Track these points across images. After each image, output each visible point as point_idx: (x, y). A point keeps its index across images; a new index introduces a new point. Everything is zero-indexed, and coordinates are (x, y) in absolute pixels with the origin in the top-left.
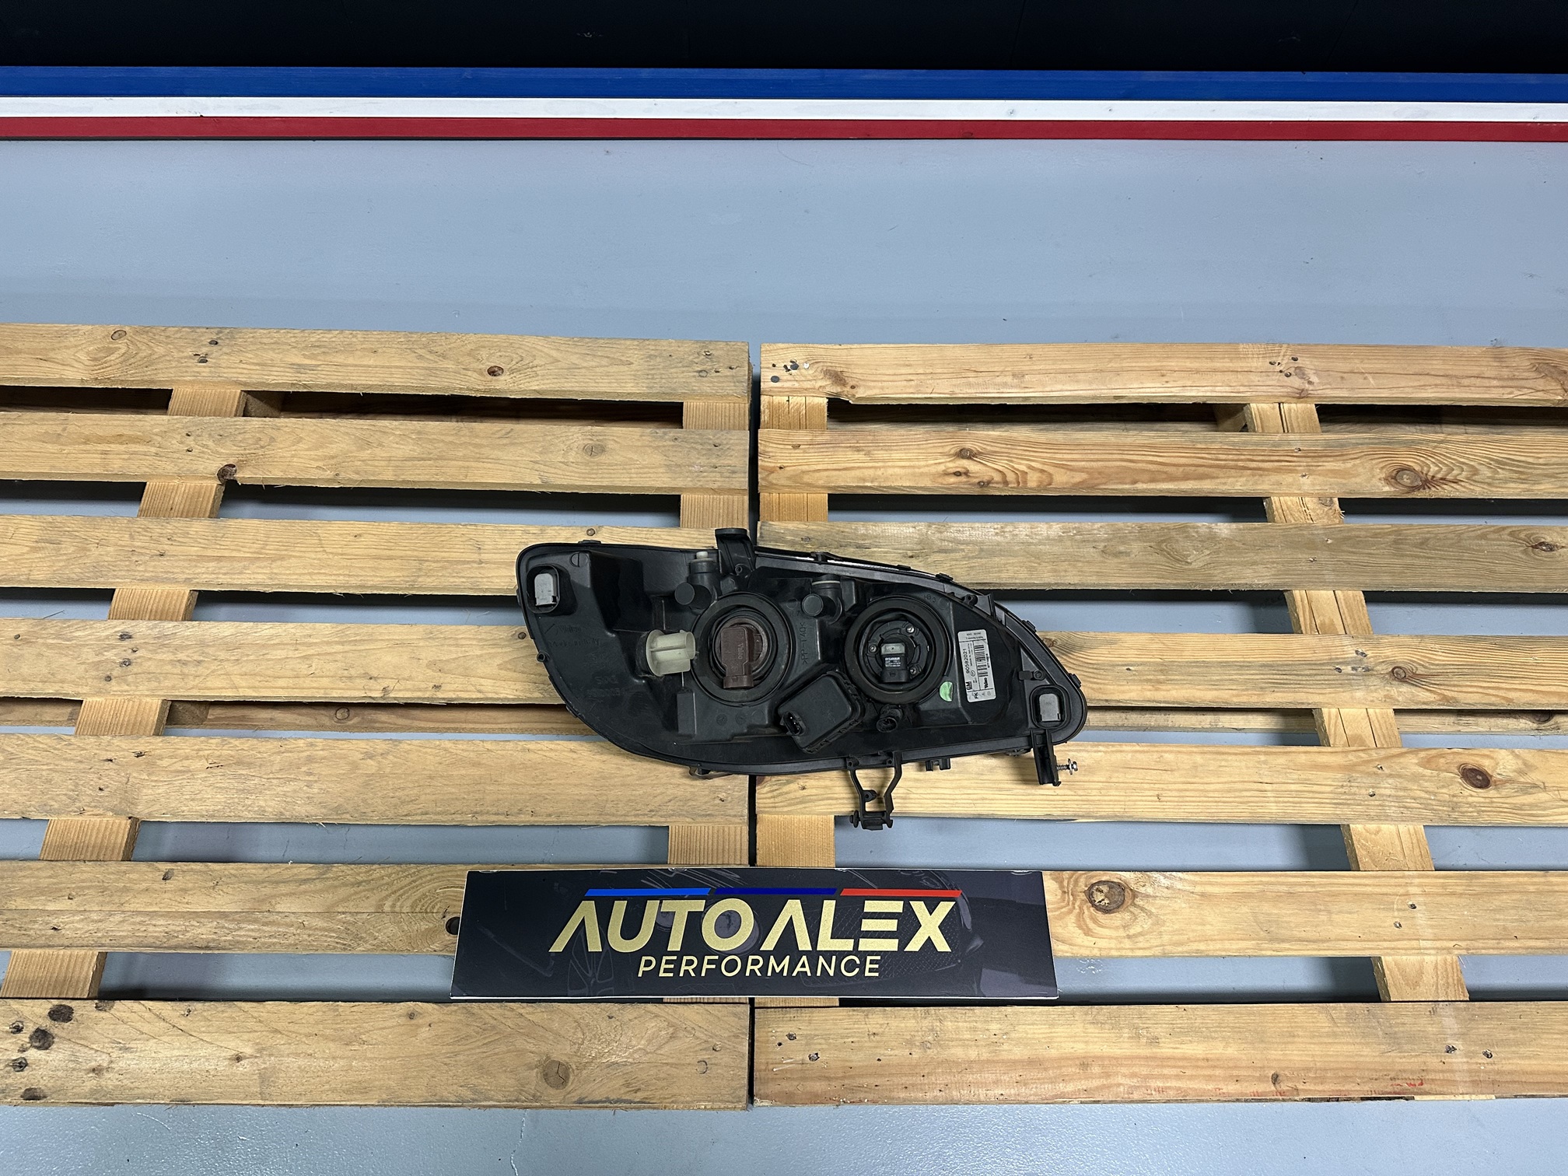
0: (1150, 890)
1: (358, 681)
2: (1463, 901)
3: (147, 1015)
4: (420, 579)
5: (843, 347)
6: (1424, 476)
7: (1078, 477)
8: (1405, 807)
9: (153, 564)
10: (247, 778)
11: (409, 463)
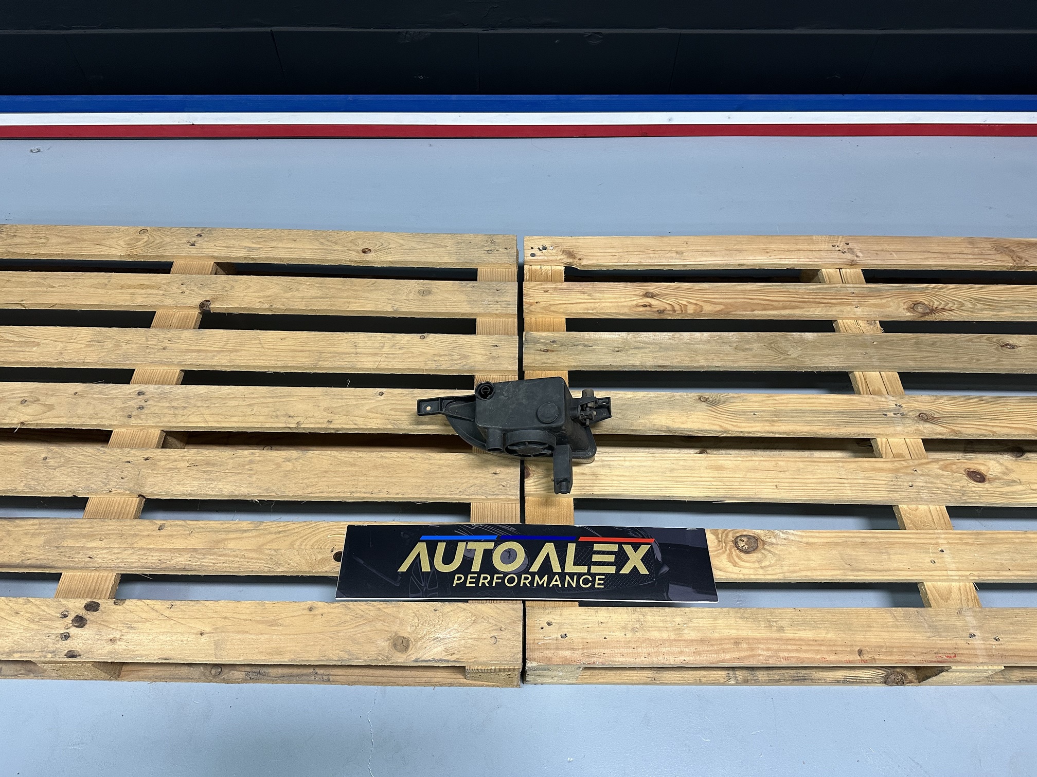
0: (774, 540)
1: (282, 418)
2: (973, 548)
3: (146, 608)
4: (320, 363)
5: (573, 238)
6: (931, 307)
7: (718, 308)
8: (933, 493)
9: (159, 354)
10: (212, 472)
11: (315, 300)
